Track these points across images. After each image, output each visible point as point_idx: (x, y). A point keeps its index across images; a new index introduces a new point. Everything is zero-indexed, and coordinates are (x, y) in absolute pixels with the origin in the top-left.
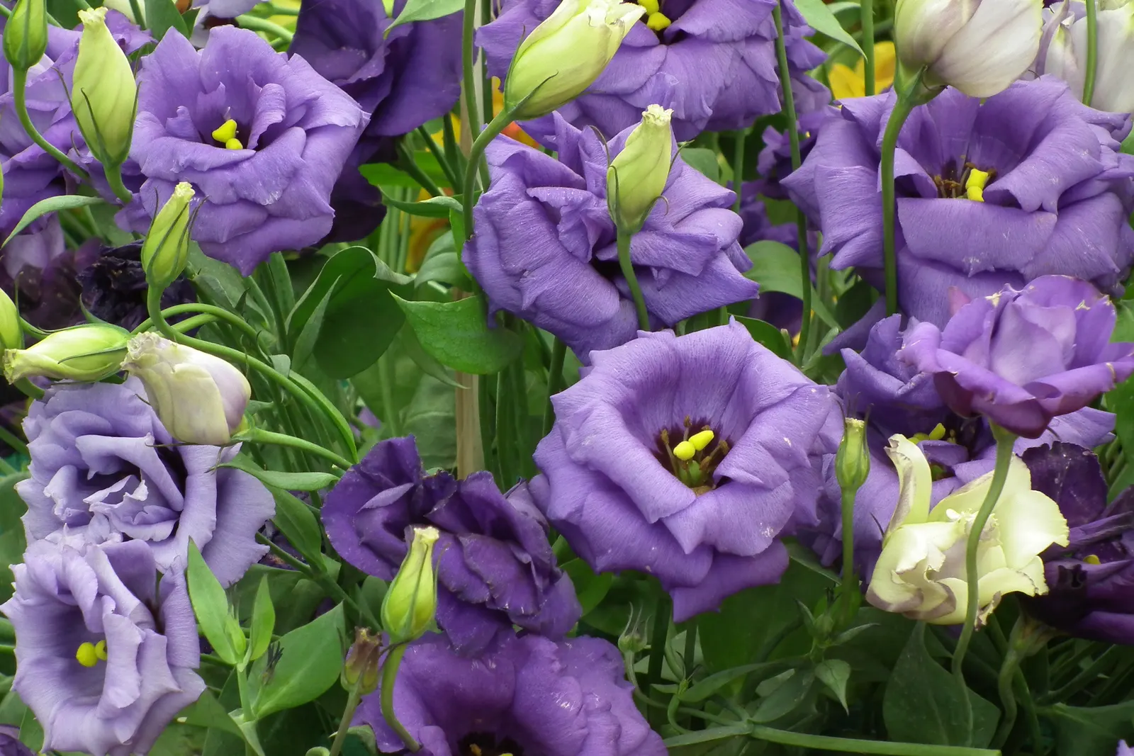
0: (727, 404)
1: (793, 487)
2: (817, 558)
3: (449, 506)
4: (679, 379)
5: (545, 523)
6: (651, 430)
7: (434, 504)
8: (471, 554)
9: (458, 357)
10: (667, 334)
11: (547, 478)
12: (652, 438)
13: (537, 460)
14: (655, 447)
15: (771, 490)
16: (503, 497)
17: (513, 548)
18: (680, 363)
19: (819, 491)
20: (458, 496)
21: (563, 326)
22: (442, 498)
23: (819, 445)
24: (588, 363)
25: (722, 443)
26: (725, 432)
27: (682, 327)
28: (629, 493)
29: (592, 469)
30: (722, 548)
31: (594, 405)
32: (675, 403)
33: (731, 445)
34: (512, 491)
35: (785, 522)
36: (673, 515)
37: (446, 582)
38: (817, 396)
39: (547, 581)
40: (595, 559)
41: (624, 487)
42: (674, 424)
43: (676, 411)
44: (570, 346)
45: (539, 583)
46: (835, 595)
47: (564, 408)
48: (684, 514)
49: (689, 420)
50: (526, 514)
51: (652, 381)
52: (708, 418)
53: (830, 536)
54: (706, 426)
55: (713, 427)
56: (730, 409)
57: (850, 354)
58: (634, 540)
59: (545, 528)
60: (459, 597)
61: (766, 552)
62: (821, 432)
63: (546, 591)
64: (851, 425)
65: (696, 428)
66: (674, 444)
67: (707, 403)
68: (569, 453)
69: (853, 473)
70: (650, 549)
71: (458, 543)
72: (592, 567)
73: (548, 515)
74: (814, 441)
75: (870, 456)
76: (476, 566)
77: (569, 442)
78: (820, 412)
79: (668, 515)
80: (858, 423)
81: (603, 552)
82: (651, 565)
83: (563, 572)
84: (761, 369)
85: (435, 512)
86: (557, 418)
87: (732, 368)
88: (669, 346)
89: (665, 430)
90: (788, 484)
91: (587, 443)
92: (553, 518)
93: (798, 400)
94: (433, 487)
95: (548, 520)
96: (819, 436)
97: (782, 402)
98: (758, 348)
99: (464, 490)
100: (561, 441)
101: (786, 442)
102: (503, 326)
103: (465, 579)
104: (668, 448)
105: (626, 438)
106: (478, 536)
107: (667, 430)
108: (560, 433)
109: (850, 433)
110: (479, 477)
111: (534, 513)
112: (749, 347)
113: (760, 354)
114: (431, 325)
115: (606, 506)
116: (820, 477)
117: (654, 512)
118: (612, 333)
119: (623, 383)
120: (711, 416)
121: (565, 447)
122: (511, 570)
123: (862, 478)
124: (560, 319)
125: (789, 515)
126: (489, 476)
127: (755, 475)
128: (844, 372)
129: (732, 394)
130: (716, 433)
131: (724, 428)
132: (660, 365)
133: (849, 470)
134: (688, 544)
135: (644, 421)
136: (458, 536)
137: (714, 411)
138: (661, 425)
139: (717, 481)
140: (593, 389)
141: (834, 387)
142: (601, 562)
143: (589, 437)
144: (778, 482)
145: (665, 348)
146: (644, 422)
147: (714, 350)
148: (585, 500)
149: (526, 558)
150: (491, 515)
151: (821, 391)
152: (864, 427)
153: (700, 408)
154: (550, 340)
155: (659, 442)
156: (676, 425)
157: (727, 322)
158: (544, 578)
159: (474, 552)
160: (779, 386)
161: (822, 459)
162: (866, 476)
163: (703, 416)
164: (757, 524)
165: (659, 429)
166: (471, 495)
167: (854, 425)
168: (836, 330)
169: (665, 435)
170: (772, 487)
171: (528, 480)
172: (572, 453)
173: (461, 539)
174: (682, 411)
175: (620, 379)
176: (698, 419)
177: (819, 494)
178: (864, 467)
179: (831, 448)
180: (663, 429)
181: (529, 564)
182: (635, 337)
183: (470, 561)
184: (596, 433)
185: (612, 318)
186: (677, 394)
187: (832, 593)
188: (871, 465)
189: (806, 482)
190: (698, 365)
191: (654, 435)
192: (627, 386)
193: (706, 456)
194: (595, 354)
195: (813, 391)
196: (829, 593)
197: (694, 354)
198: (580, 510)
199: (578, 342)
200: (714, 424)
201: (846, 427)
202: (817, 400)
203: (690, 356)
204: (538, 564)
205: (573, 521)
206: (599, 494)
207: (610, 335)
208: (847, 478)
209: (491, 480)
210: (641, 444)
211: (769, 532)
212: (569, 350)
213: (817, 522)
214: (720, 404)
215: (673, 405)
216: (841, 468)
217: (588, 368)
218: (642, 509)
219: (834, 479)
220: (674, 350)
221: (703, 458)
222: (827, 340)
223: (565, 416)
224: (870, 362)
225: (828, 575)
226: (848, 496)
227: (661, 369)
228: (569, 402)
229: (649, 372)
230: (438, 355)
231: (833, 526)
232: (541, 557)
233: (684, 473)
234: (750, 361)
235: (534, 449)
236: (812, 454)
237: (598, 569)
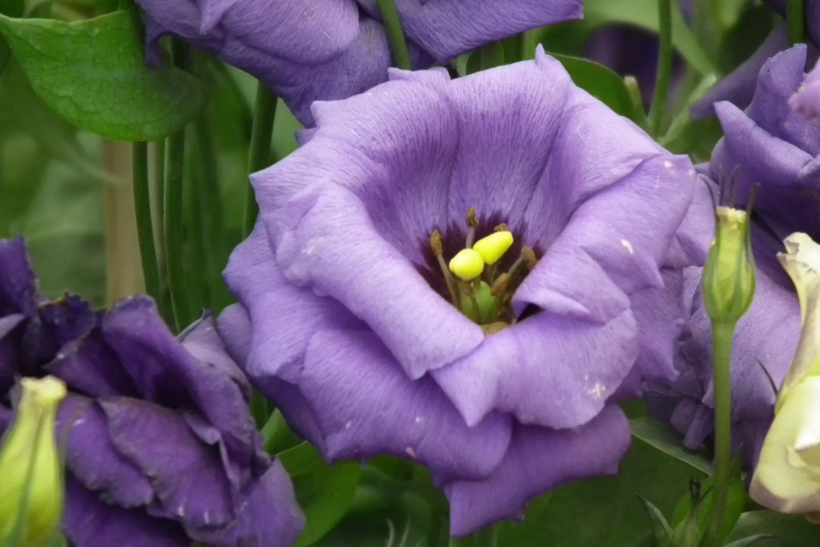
0: (534, 190)
1: (637, 319)
2: (677, 436)
3: (84, 352)
4: (458, 147)
5: (244, 380)
6: (413, 231)
7: (58, 348)
8: (122, 427)
9: (97, 113)
10: (437, 75)
11: (247, 309)
12: (417, 245)
13: (230, 281)
14: (421, 260)
15: (602, 324)
16: (174, 340)
17: (189, 419)
18: (458, 121)
19: (678, 325)
20: (97, 334)
21: (267, 61)
22: (72, 338)
23: (676, 253)
24: (310, 123)
25: (527, 251)
26: (532, 235)
27: (461, 64)
28: (379, 333)
29: (317, 292)
30: (525, 417)
31: (321, 189)
32: (451, 189)
33: (539, 254)
34: (191, 331)
35: (624, 374)
36: (448, 366)
37: (79, 473)
38: (673, 173)
39: (247, 473)
40: (324, 438)
41: (372, 324)
42: (450, 221)
43: (453, 200)
44: (282, 96)
45: (233, 475)
46: (702, 492)
47: (272, 194)
48: (465, 363)
49: (473, 216)
50: (212, 365)
51: (414, 151)
52: (504, 214)
53: (698, 402)
54: (502, 225)
55: (512, 227)
56: (538, 198)
57: (728, 111)
58: (386, 408)
59: (242, 388)
60: (103, 496)
61: (594, 423)
62: (680, 231)
63: (246, 489)
64: (725, 219)
65: (485, 229)
66: (450, 254)
67: (503, 189)
68: (281, 267)
69: (729, 295)
70: (413, 421)
71: (100, 412)
72: (320, 451)
73: (248, 369)
74: (669, 245)
75: (755, 268)
76: (130, 447)
77: (280, 250)
78: (678, 199)
79: (440, 365)
80: (736, 216)
81: (339, 427)
82: (414, 446)
83: (273, 459)
84: (585, 130)
85: (62, 362)
86: (261, 210)
87: (540, 132)
88: (441, 94)
89: (436, 231)
90: (628, 315)
91: (309, 251)
92: (256, 374)
93: (643, 180)
94: (57, 321)
95: (247, 375)
96: (675, 236)
97: (619, 183)
98: (582, 97)
99: (106, 326)
100: (269, 249)
101: (626, 248)
102: (172, 63)
103: (113, 468)
104: (441, 260)
105: (373, 242)
106: (132, 400)
107: (440, 232)
108: (265, 236)
109: (725, 231)
110: (133, 305)
111: (225, 366)
112: (567, 96)
113: (584, 107)
114: (50, 57)
115: (342, 353)
116: (680, 304)
117: (418, 360)
118: (349, 74)
119: (367, 154)
120: (509, 209)
121: (275, 259)
122: (189, 455)
123: (744, 301)
124: (263, 50)
125: (630, 364)
126: (148, 304)
127: (578, 300)
128: (721, 142)
129: (540, 173)
130: (518, 238)
131: (530, 228)
132: (426, 125)
133: (723, 292)
134: (472, 411)
135: (402, 216)
136: (99, 400)
137: (513, 200)
138: (429, 225)
139: (518, 312)
140: (317, 162)
141: (705, 165)
142: (336, 443)
143: (312, 241)
144: (612, 311)
145: (434, 97)
146: (402, 219)
147: (512, 102)
148: (308, 344)
149: (211, 435)
150: (153, 367)
151: (679, 165)
152: (746, 223)
153: (492, 196)
154: (250, 86)
155: (428, 252)
156: (455, 225)
157: (532, 56)
158: (242, 466)
159: (127, 425)
160: (613, 158)
161: (681, 273)
162: (749, 300)
163: (497, 209)
164: (580, 378)
165: (427, 231)
166: (120, 334)
167: (730, 219)
168: (711, 80)
169: (435, 240)
170: (604, 318)
171: (215, 314)
172: (287, 267)
173: (105, 405)
174: (463, 201)
175: (362, 147)
176: (488, 215)
177: (678, 331)
178: (745, 285)
179: (696, 257)
180: (433, 230)
181: (216, 446)
182: (386, 78)
183: (120, 440)
184: (324, 234)
185: (347, 51)
186: (455, 173)
187: (698, 486)
188: (757, 281)
189: (656, 311)
190: (487, 125)
191: (418, 239)
192: (373, 158)
193: (501, 273)
194: (321, 107)
195: (668, 164)
196: (694, 487)
197: (480, 107)
198: (299, 360)
199: (293, 89)
200: (514, 221)
201: (719, 220)
202: (672, 179)
203: (474, 111)
204: (233, 444)
205: (289, 377)
206: (330, 334)
207: (345, 78)
208: (721, 305)
209: (153, 310)
210: (398, 254)
211: (599, 392)
212: (281, 103)
213: (674, 374)
214: (523, 190)
215: (448, 190)
216: (711, 286)
217: (310, 131)
218: (400, 356)
219: (703, 310)
220: (447, 99)
221: (497, 277)
222: (699, 95)
223: (273, 207)
224: (760, 123)
225: (694, 462)
226: (722, 332)
227: (427, 131)
228: (280, 184)
229: (408, 137)
230: (63, 107)
231: (702, 386)
232: (235, 433)
233: (467, 301)
234: (568, 118)
235: (224, 262)
236: (665, 267)
237: (331, 453)
